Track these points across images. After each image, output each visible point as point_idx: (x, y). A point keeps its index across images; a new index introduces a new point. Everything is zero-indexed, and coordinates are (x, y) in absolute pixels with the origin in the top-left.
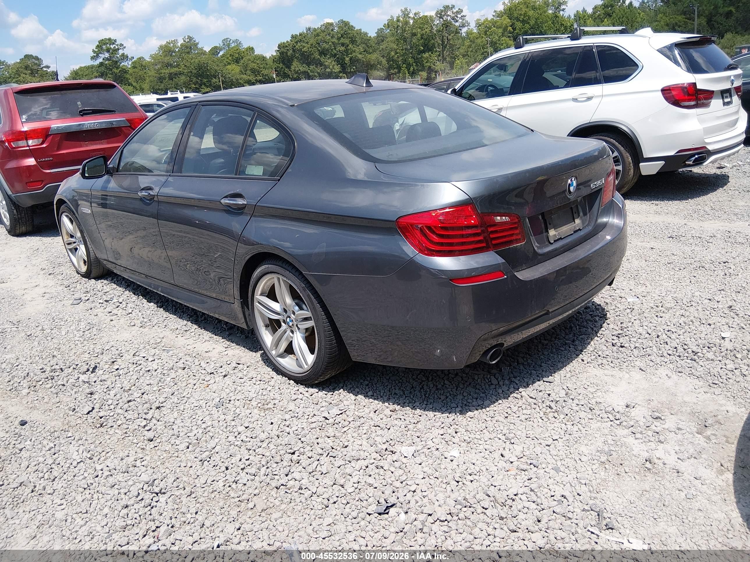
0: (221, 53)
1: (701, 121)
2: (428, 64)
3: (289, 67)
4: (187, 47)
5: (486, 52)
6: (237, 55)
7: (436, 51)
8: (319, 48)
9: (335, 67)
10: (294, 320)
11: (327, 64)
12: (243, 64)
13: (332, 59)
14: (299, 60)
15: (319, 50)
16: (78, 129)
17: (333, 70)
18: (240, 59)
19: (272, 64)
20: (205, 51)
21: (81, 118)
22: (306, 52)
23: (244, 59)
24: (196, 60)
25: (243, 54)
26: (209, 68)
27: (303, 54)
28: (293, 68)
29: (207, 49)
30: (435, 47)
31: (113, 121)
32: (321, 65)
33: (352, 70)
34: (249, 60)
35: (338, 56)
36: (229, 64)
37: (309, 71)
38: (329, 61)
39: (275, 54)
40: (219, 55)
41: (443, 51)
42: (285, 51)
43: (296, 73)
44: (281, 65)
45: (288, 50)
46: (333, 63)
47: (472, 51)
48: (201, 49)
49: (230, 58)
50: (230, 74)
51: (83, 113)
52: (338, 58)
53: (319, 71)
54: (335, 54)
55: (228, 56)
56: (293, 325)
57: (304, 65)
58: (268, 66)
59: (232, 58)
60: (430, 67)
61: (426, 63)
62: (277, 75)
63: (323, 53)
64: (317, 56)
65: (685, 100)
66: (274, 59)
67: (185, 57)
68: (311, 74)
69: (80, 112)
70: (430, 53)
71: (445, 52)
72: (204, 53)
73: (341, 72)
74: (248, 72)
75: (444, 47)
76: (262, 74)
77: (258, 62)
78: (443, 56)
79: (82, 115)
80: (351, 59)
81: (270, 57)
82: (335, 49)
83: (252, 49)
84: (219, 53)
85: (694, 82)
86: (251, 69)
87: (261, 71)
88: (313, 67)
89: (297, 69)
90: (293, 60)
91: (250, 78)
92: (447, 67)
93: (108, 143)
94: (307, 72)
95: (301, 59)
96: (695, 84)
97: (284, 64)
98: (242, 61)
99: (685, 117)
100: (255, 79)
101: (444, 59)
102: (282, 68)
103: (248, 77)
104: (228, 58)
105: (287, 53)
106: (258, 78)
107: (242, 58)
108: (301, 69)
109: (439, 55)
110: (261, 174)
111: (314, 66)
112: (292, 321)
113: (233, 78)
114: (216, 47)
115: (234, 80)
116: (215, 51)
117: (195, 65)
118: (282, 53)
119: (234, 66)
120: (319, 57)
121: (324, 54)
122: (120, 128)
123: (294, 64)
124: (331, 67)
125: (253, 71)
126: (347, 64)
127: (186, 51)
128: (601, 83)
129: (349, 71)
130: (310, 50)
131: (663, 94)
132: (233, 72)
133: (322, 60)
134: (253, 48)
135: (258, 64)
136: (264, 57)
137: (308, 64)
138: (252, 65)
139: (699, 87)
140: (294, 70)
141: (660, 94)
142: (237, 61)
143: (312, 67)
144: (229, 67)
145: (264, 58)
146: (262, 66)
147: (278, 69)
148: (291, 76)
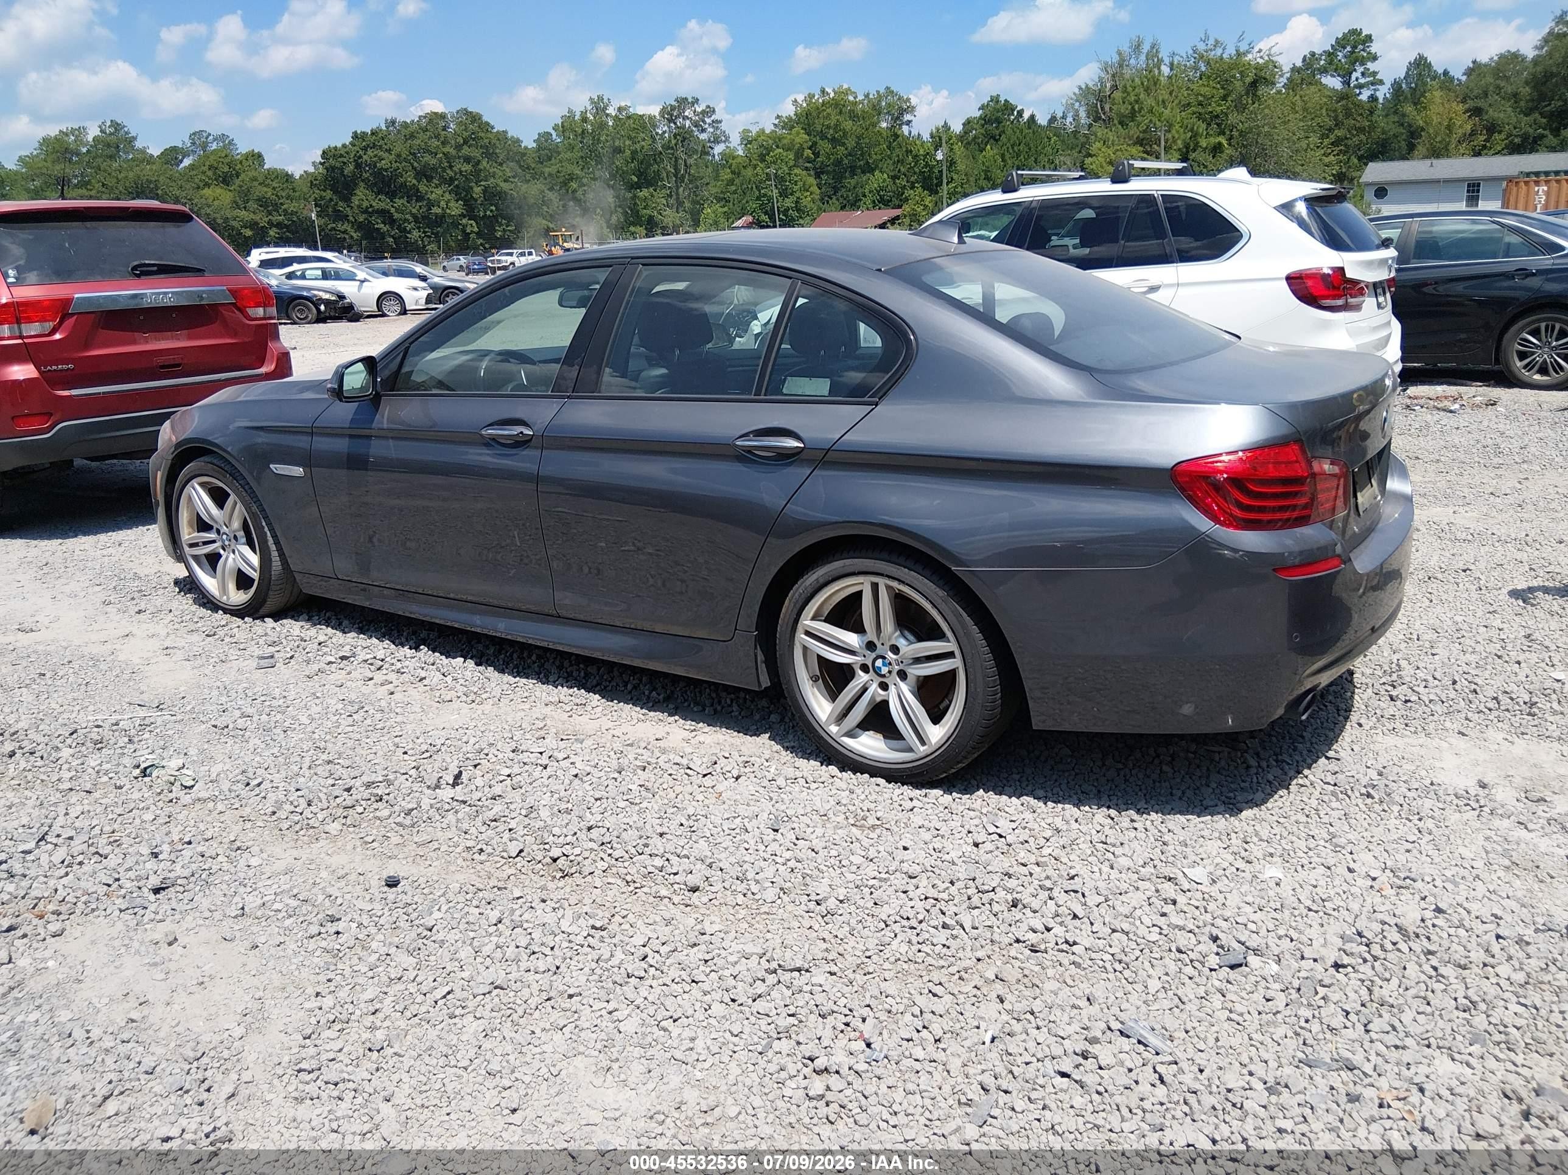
0: (187, 162)
1: (1351, 334)
2: (648, 212)
3: (347, 199)
4: (109, 145)
5: (765, 195)
6: (226, 169)
7: (664, 186)
8: (415, 164)
9: (452, 204)
10: (893, 663)
11: (433, 197)
12: (240, 186)
13: (445, 187)
14: (370, 186)
15: (414, 168)
16: (132, 305)
17: (448, 211)
18: (232, 176)
19: (305, 190)
20: (152, 156)
21: (137, 281)
22: (386, 170)
23: (243, 176)
24: (131, 175)
25: (239, 166)
26: (160, 192)
27: (378, 174)
28: (355, 201)
29: (155, 151)
30: (662, 180)
31: (203, 292)
32: (420, 198)
33: (488, 213)
34: (254, 179)
35: (456, 182)
36: (207, 185)
37: (393, 210)
38: (439, 191)
39: (311, 170)
40: (182, 165)
41: (677, 188)
42: (338, 165)
43: (362, 213)
44: (329, 194)
45: (344, 163)
46: (447, 196)
47: (735, 192)
48: (143, 151)
49: (210, 173)
50: (209, 206)
51: (142, 272)
52: (457, 186)
53: (414, 211)
54: (451, 178)
55: (205, 168)
56: (890, 672)
57: (383, 197)
58: (297, 194)
59: (215, 174)
60: (651, 218)
61: (645, 208)
62: (318, 216)
63: (424, 174)
64: (410, 179)
65: (1327, 297)
66: (311, 181)
67: (104, 166)
68: (396, 216)
69: (135, 268)
70: (651, 190)
71: (681, 189)
72: (149, 160)
73: (464, 216)
74: (252, 205)
75: (680, 179)
76: (285, 210)
77: (275, 184)
78: (678, 199)
79: (138, 276)
80: (485, 191)
81: (301, 176)
82: (451, 167)
83: (258, 157)
84: (181, 161)
85: (1340, 265)
86: (259, 200)
87: (282, 204)
88: (402, 201)
89: (365, 204)
90: (356, 185)
91: (257, 218)
92: (687, 220)
93: (190, 338)
94: (388, 212)
95: (375, 184)
96: (1342, 269)
97: (335, 191)
98: (237, 182)
99: (1326, 325)
100: (267, 219)
101: (680, 204)
102: (331, 200)
103: (252, 216)
104: (204, 173)
105: (342, 170)
106: (273, 219)
107: (238, 175)
108: (374, 204)
109: (670, 196)
110: (826, 393)
111: (404, 201)
112: (890, 664)
113: (218, 216)
114: (174, 149)
115: (219, 221)
116: (172, 155)
117: (127, 184)
118: (330, 169)
119: (218, 191)
120: (414, 181)
121: (426, 176)
122: (214, 307)
123: (357, 192)
124: (443, 204)
125: (263, 203)
126: (476, 200)
127: (108, 152)
128: (1172, 262)
129: (482, 214)
130: (395, 165)
131: (1290, 285)
132: (216, 203)
133: (422, 188)
134: (260, 155)
135: (274, 188)
136: (287, 175)
137: (392, 195)
138: (260, 191)
139: (1349, 274)
140: (359, 206)
141: (1284, 283)
142: (225, 180)
143: (399, 202)
144: (206, 192)
145: (288, 177)
146: (284, 195)
147: (323, 203)
148: (351, 218)
